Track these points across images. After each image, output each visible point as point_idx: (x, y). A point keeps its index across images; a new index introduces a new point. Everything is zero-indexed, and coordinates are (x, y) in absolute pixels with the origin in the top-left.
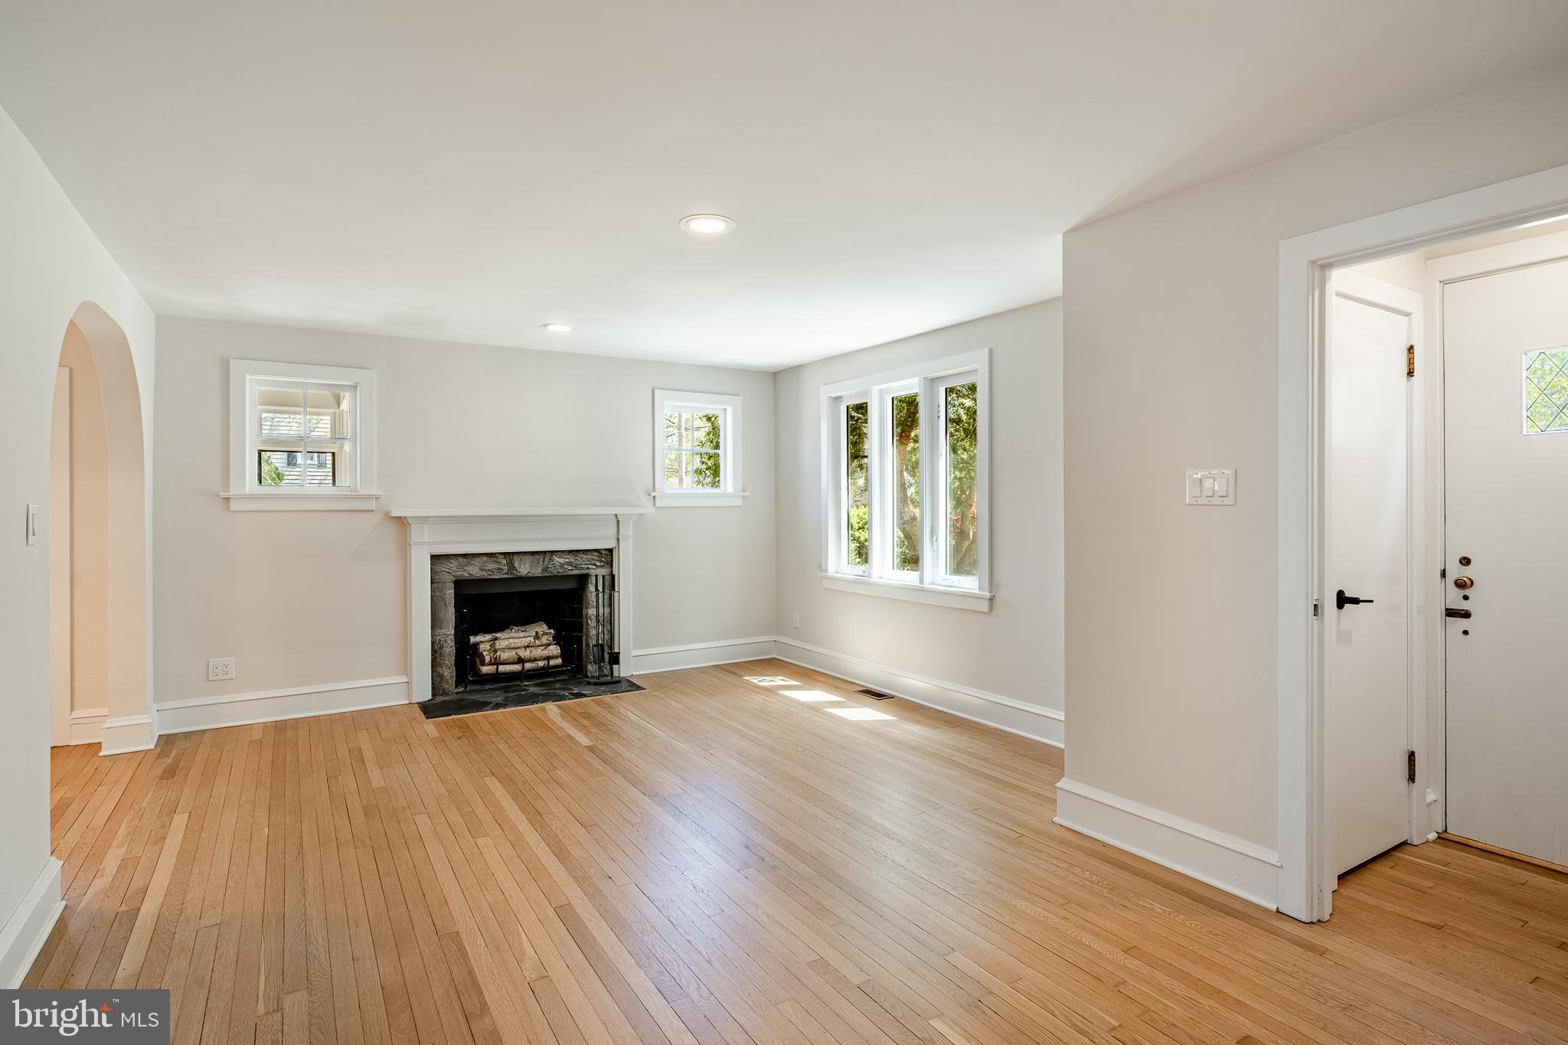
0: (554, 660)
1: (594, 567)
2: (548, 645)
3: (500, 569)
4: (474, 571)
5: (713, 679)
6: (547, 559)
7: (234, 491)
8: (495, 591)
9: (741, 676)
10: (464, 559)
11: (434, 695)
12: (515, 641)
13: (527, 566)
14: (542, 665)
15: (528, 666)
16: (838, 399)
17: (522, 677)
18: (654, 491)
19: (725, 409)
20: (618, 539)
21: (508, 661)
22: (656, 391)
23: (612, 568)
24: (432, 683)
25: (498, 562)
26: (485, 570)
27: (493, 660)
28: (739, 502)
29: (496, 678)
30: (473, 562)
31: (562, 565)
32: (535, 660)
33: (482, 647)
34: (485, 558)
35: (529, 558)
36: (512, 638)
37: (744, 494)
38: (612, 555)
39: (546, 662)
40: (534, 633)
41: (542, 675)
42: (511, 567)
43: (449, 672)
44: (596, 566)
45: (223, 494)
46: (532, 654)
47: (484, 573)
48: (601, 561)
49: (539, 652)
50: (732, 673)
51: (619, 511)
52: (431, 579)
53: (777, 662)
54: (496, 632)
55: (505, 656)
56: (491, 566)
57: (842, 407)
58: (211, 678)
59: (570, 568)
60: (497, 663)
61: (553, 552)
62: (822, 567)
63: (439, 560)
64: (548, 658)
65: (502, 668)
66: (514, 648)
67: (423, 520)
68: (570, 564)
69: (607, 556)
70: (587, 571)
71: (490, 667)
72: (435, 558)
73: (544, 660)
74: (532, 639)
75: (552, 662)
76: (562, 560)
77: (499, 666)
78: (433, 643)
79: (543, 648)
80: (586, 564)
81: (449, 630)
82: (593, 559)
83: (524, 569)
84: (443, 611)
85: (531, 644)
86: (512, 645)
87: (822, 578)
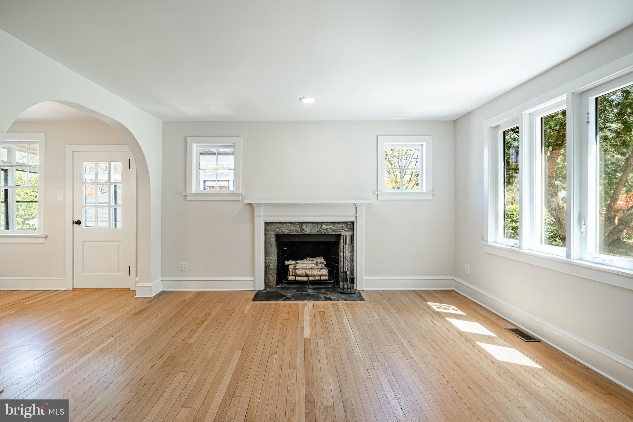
0: (324, 277)
1: (344, 231)
2: (321, 269)
3: (296, 230)
4: (284, 230)
5: (408, 300)
6: (319, 226)
7: (188, 192)
8: (295, 240)
9: (426, 301)
10: (280, 224)
11: (266, 288)
12: (306, 265)
13: (309, 229)
14: (318, 279)
15: (311, 278)
16: (496, 128)
17: (308, 284)
18: (377, 191)
19: (422, 145)
20: (356, 217)
21: (301, 275)
22: (378, 136)
23: (353, 232)
24: (265, 282)
25: (295, 226)
26: (289, 230)
27: (294, 274)
28: (430, 197)
29: (295, 282)
30: (284, 226)
31: (327, 229)
32: (314, 276)
33: (290, 266)
34: (289, 224)
35: (310, 225)
36: (305, 264)
37: (433, 192)
38: (353, 225)
39: (320, 277)
40: (315, 262)
41: (318, 284)
42: (302, 229)
43: (273, 278)
44: (345, 230)
45: (184, 194)
46: (313, 273)
47: (289, 231)
48: (347, 228)
49: (316, 272)
50: (421, 297)
51: (356, 202)
52: (265, 233)
53: (454, 293)
54: (297, 260)
55: (299, 272)
56: (292, 228)
57: (499, 132)
58: (180, 270)
59: (331, 231)
60: (296, 275)
61: (322, 222)
62: (484, 238)
63: (268, 224)
64: (321, 276)
65: (298, 278)
66: (305, 269)
67: (260, 205)
68: (331, 229)
69: (351, 225)
70: (340, 233)
71: (293, 277)
72: (267, 223)
73: (319, 276)
74: (314, 265)
75: (323, 278)
76: (327, 227)
77: (297, 277)
78: (265, 263)
79: (318, 270)
80: (340, 229)
81: (274, 258)
82: (343, 227)
83: (308, 230)
84: (270, 248)
85: (313, 268)
86: (304, 268)
87: (484, 245)
